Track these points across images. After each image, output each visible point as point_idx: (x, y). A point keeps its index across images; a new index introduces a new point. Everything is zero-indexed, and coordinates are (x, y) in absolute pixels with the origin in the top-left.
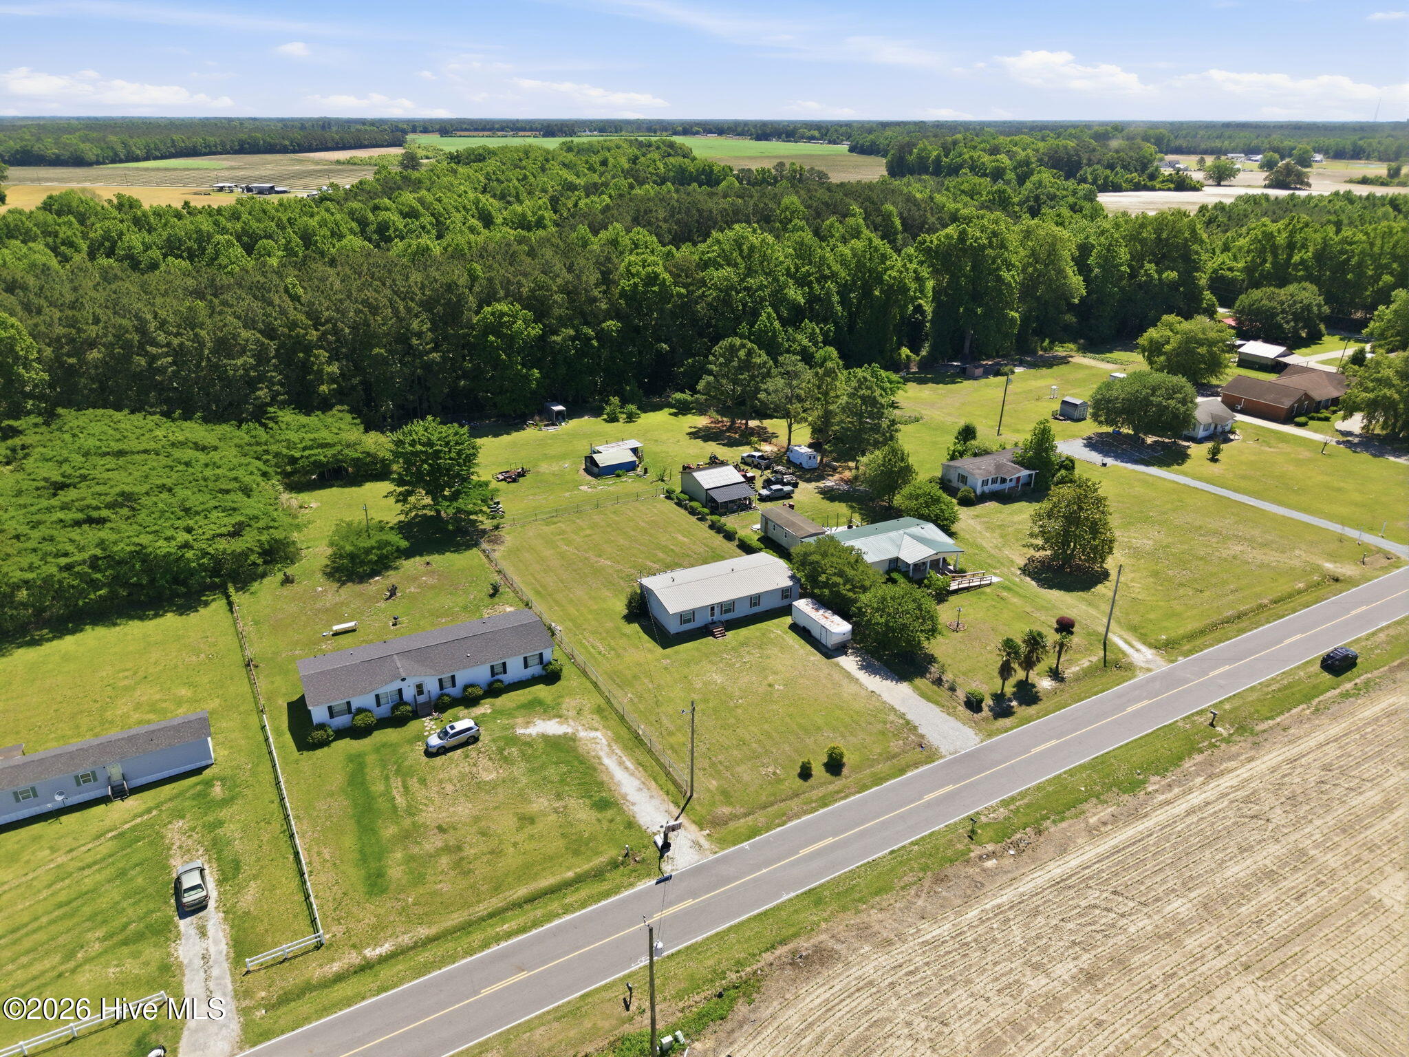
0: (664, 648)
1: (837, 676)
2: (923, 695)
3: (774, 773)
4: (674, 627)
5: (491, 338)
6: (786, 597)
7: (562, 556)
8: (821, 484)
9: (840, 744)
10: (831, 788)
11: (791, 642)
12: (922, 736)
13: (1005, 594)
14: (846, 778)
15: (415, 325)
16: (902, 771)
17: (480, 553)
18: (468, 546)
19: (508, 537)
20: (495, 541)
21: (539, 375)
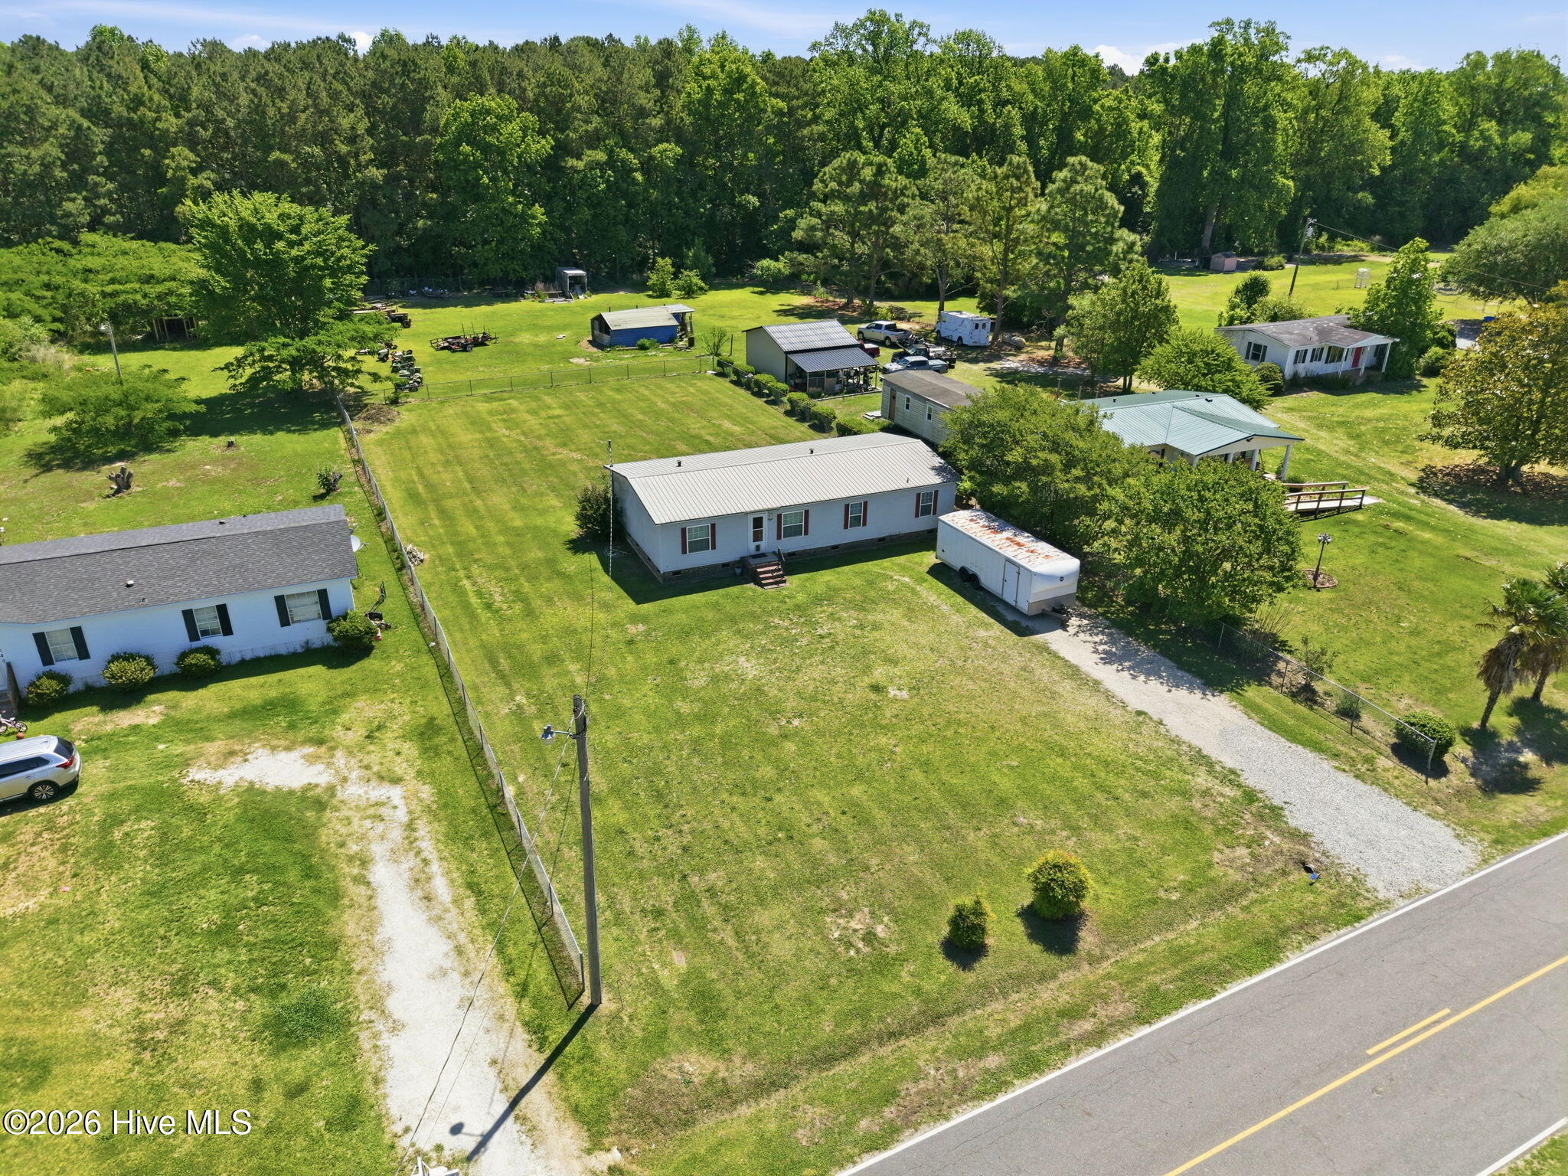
0: (639, 600)
1: (1044, 673)
2: (1273, 725)
3: (870, 937)
4: (667, 558)
5: (466, 148)
6: (926, 511)
7: (492, 443)
8: (996, 365)
9: (1063, 850)
10: (1049, 996)
11: (932, 599)
12: (1303, 838)
13: (1399, 525)
14: (1094, 960)
15: (345, 122)
16: (1269, 949)
17: (341, 435)
18: (324, 425)
19: (406, 416)
20: (376, 417)
21: (544, 218)
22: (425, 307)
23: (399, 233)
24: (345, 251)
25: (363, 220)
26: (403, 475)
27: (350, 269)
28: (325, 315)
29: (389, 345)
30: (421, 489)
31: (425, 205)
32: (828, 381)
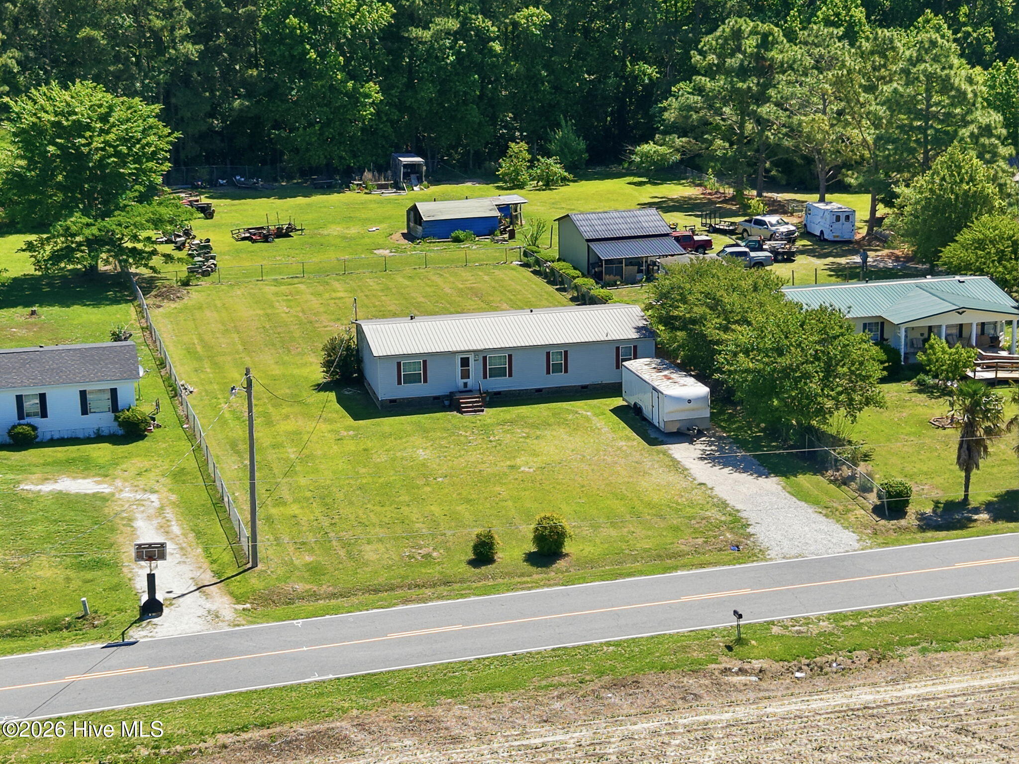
0: (357, 419)
3: (427, 556)
4: (384, 388)
7: (270, 317)
11: (600, 424)
12: (749, 536)
14: (558, 572)
17: (132, 308)
18: (116, 301)
19: (196, 295)
20: (166, 295)
21: (380, 96)
22: (233, 198)
23: (212, 115)
24: (152, 138)
25: (173, 100)
26: (185, 339)
27: (153, 156)
28: (127, 199)
29: (187, 233)
30: (199, 348)
31: (244, 83)
32: (627, 270)
